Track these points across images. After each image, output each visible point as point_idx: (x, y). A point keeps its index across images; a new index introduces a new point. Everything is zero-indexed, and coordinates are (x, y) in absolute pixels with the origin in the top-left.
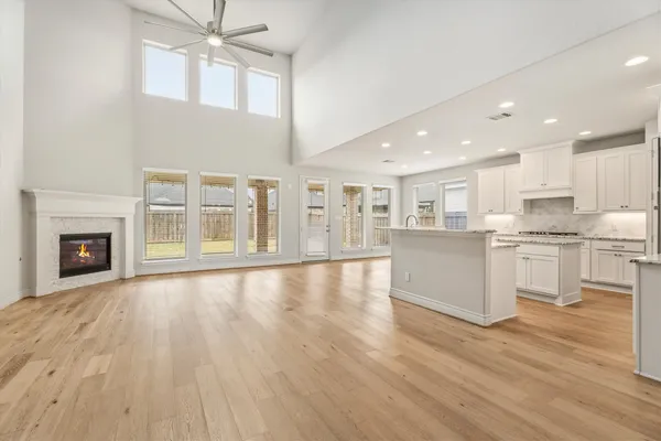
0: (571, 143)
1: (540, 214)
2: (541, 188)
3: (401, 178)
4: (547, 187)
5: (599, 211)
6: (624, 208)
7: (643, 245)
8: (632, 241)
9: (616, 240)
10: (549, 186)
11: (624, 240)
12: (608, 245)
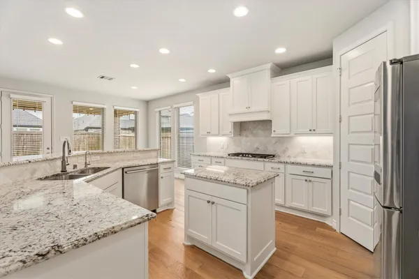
0: (269, 66)
1: (247, 136)
2: (246, 110)
3: (147, 102)
4: (250, 110)
5: (292, 135)
6: (312, 132)
7: (330, 170)
8: (320, 166)
9: (306, 165)
10: (252, 109)
11: (313, 165)
12: (300, 170)
